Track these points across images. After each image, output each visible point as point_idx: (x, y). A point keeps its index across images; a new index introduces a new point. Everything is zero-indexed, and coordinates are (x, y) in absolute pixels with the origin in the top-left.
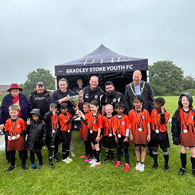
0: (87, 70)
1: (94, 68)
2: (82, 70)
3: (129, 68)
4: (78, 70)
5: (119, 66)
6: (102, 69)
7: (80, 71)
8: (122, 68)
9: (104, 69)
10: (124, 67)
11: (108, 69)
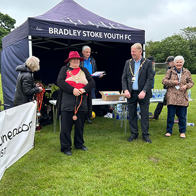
0: (79, 33)
1: (88, 32)
2: (72, 33)
3: (127, 39)
4: (66, 32)
5: (118, 35)
6: (98, 34)
7: (69, 32)
8: (120, 37)
9: (100, 35)
10: (122, 37)
11: (105, 35)
